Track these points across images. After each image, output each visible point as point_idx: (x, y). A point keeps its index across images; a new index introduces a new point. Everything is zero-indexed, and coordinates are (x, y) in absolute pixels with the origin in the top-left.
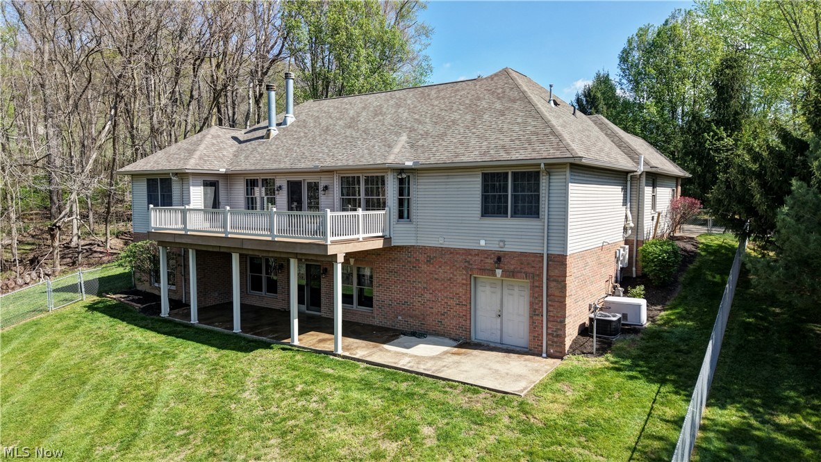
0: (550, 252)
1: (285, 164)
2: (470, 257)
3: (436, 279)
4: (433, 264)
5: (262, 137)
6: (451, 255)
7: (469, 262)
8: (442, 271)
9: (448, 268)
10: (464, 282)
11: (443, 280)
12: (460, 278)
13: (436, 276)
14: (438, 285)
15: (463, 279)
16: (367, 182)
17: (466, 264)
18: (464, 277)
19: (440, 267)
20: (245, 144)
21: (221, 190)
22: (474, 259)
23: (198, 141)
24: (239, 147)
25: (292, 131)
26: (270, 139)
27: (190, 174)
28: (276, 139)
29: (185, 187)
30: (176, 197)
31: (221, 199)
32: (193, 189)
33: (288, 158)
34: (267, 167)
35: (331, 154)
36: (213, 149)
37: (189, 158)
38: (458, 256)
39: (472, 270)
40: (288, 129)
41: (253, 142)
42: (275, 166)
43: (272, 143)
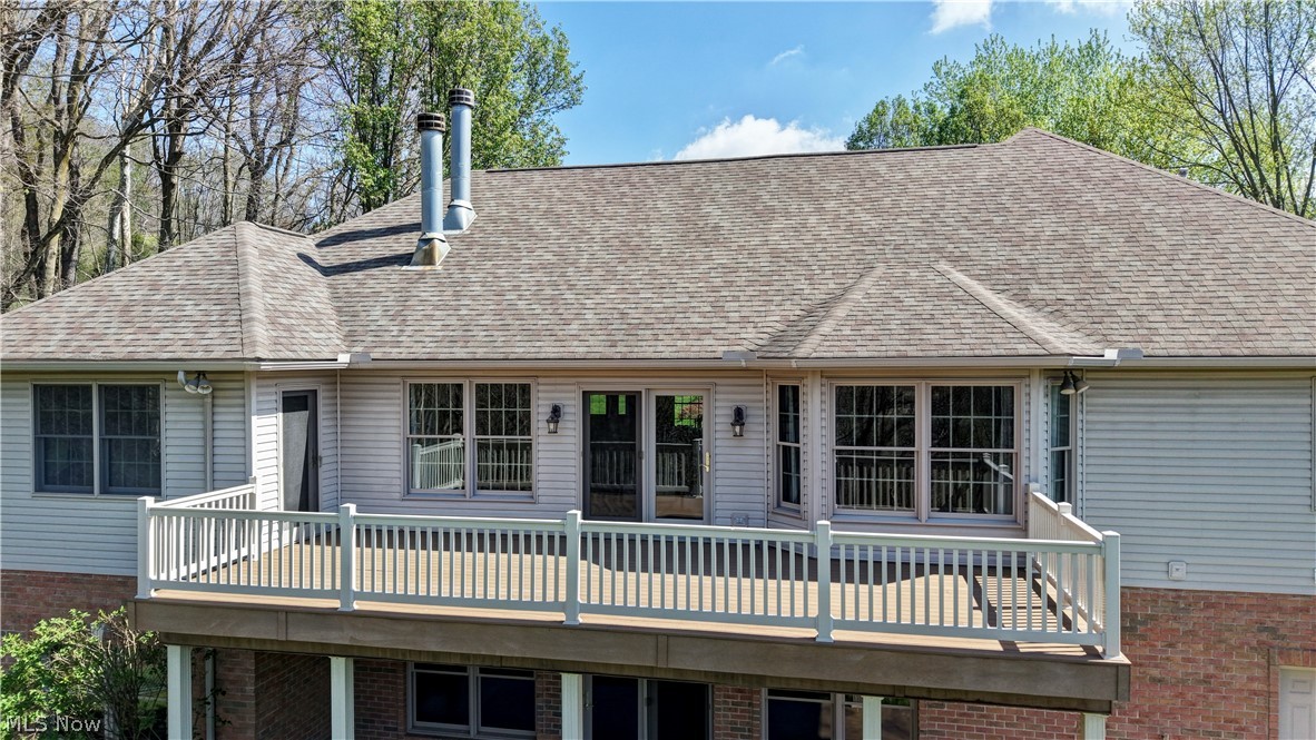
1: (584, 342)
2: (1277, 617)
3: (1155, 680)
4: (1142, 637)
5: (405, 259)
6: (1211, 612)
7: (1273, 631)
8: (1179, 657)
9: (1201, 647)
10: (1256, 686)
11: (1183, 681)
12: (1240, 673)
13: (1155, 673)
14: (1165, 698)
15: (1251, 679)
16: (939, 405)
17: (1264, 637)
18: (1258, 673)
19: (1171, 645)
20: (347, 277)
21: (321, 416)
22: (1290, 620)
23: (220, 263)
24: (330, 286)
25: (498, 246)
26: (438, 267)
27: (250, 373)
28: (462, 266)
29: (226, 417)
30: (178, 450)
31: (321, 446)
32: (256, 421)
33: (575, 326)
34: (519, 351)
35: (734, 316)
36: (283, 289)
37: (233, 319)
38: (1235, 613)
39: (1285, 654)
40: (467, 241)
41: (375, 271)
42: (549, 349)
43: (457, 276)
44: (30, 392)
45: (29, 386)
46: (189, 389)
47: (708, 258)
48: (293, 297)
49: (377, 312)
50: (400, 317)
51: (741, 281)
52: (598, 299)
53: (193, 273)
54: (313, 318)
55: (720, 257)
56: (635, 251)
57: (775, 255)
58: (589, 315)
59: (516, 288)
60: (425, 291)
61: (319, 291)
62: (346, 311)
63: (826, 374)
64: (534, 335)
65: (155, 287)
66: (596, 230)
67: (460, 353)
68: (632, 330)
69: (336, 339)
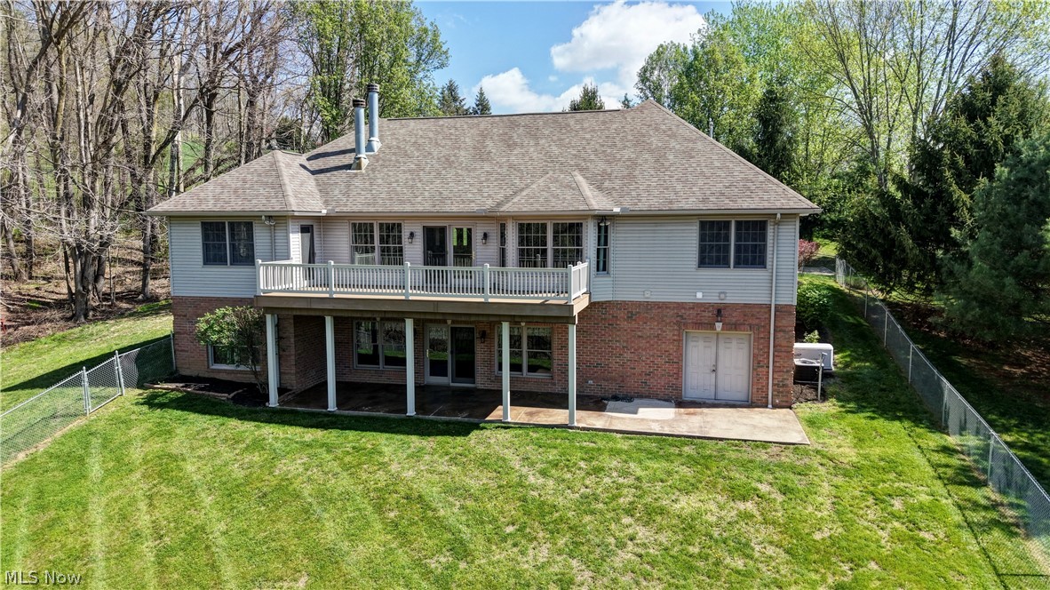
0: (778, 303)
1: (422, 205)
2: (683, 311)
3: (639, 337)
4: (635, 320)
5: (348, 167)
6: (660, 310)
7: (681, 316)
8: (648, 327)
9: (656, 323)
10: (675, 337)
11: (649, 337)
12: (669, 333)
13: (640, 334)
14: (643, 343)
15: (674, 335)
16: (556, 230)
17: (678, 319)
18: (676, 333)
19: (646, 323)
20: (322, 175)
21: (315, 236)
22: (688, 313)
23: (269, 170)
24: (316, 180)
25: (390, 161)
26: (363, 171)
27: (289, 216)
28: (373, 170)
29: (280, 234)
30: (262, 248)
31: (315, 248)
32: (292, 236)
33: (420, 198)
34: (396, 209)
35: (486, 195)
36: (297, 182)
37: (280, 195)
38: (668, 310)
39: (685, 325)
40: (377, 158)
41: (335, 173)
42: (408, 208)
43: (372, 176)
44: (200, 225)
45: (200, 222)
46: (267, 223)
47: (482, 168)
48: (301, 185)
49: (337, 192)
50: (347, 194)
51: (492, 179)
52: (431, 186)
53: (260, 175)
54: (310, 194)
55: (487, 167)
56: (451, 164)
57: (510, 166)
58: (426, 194)
59: (397, 181)
60: (357, 182)
61: (311, 182)
62: (324, 190)
63: (514, 218)
64: (402, 202)
65: (245, 182)
66: (435, 153)
67: (372, 209)
68: (443, 201)
69: (320, 203)
